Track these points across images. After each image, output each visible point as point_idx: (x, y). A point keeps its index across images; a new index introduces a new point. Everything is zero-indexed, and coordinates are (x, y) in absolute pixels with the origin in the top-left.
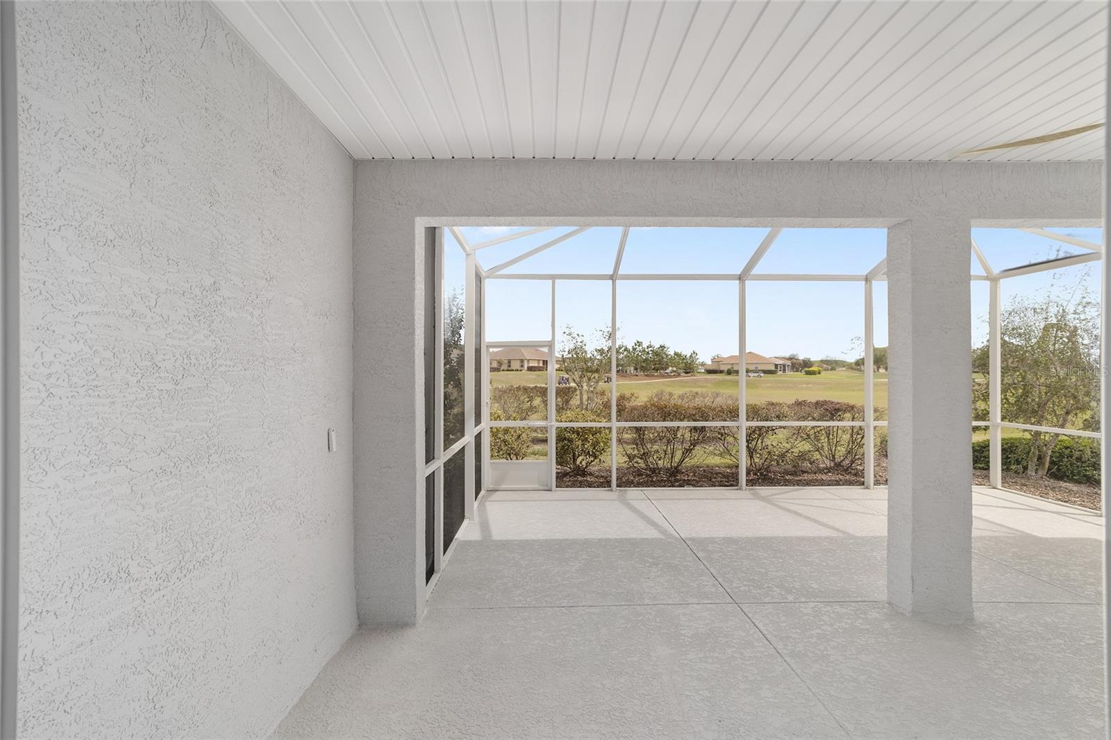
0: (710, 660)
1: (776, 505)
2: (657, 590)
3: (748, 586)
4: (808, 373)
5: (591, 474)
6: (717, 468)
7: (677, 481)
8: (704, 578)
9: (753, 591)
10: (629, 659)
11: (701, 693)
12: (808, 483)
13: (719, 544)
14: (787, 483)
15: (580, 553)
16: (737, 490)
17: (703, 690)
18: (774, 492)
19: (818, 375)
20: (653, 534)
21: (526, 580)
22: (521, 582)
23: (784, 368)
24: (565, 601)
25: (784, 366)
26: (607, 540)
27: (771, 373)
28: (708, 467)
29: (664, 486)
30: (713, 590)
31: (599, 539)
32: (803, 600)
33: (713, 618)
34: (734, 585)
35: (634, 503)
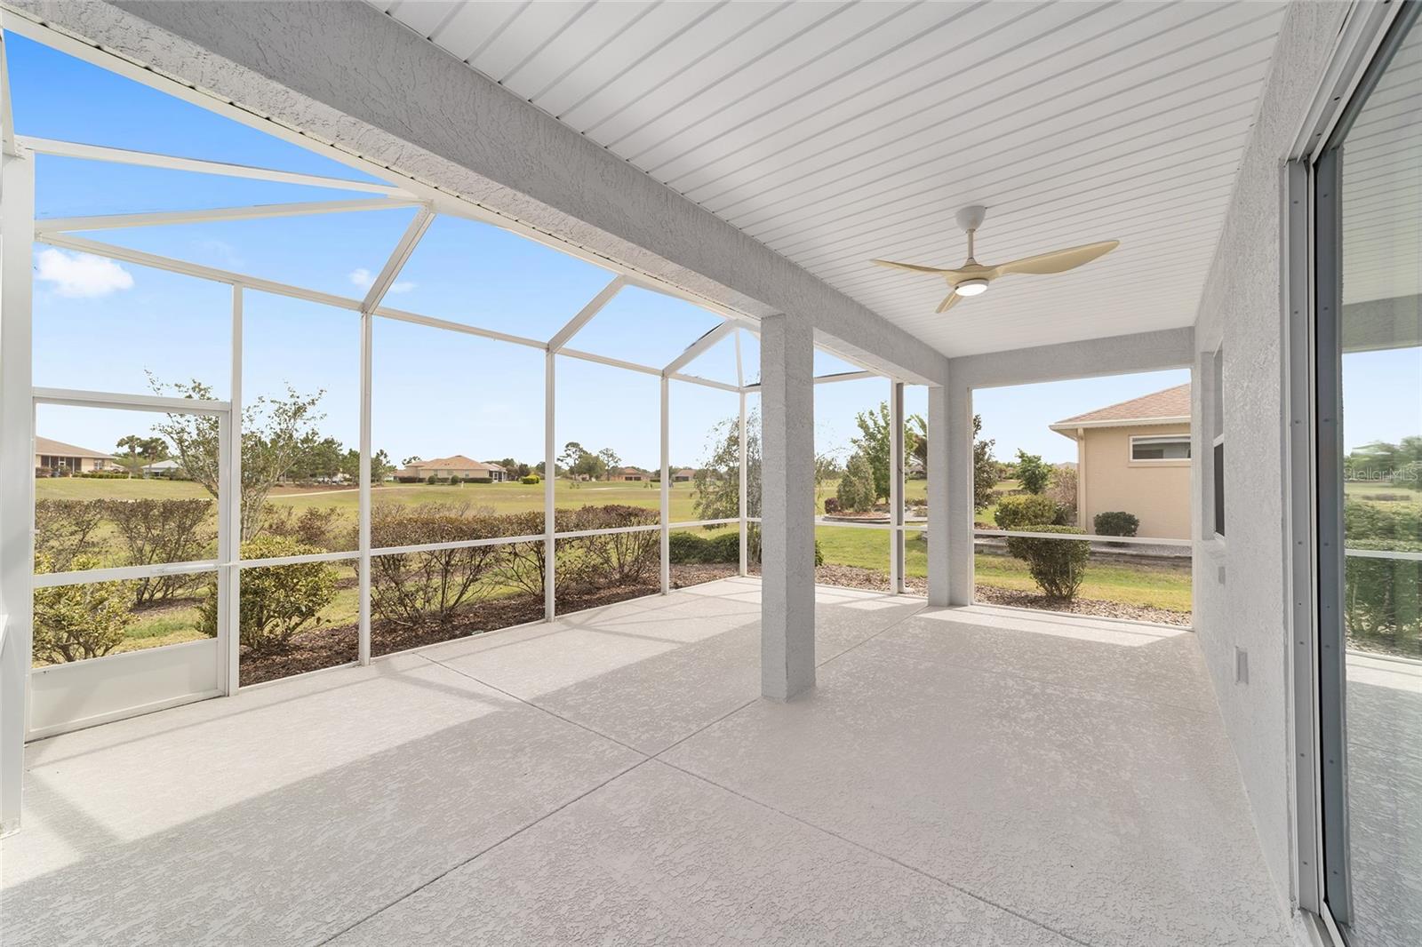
0: (683, 841)
1: (596, 631)
2: (550, 785)
3: (647, 731)
4: (527, 482)
5: (298, 648)
6: (495, 602)
7: (455, 628)
8: (594, 743)
9: (656, 735)
10: (592, 905)
11: (706, 888)
12: (609, 601)
13: (577, 694)
14: (590, 604)
15: (380, 783)
16: (544, 623)
17: (705, 882)
18: (586, 616)
19: (536, 485)
20: (483, 710)
21: (293, 885)
22: (286, 892)
23: (499, 476)
24: (412, 878)
25: (500, 473)
26: (414, 743)
27: (485, 483)
28: (483, 602)
29: (442, 640)
30: (616, 753)
31: (398, 747)
32: (705, 724)
33: (644, 787)
34: (633, 737)
35: (415, 674)
